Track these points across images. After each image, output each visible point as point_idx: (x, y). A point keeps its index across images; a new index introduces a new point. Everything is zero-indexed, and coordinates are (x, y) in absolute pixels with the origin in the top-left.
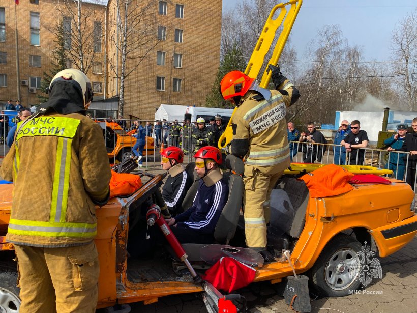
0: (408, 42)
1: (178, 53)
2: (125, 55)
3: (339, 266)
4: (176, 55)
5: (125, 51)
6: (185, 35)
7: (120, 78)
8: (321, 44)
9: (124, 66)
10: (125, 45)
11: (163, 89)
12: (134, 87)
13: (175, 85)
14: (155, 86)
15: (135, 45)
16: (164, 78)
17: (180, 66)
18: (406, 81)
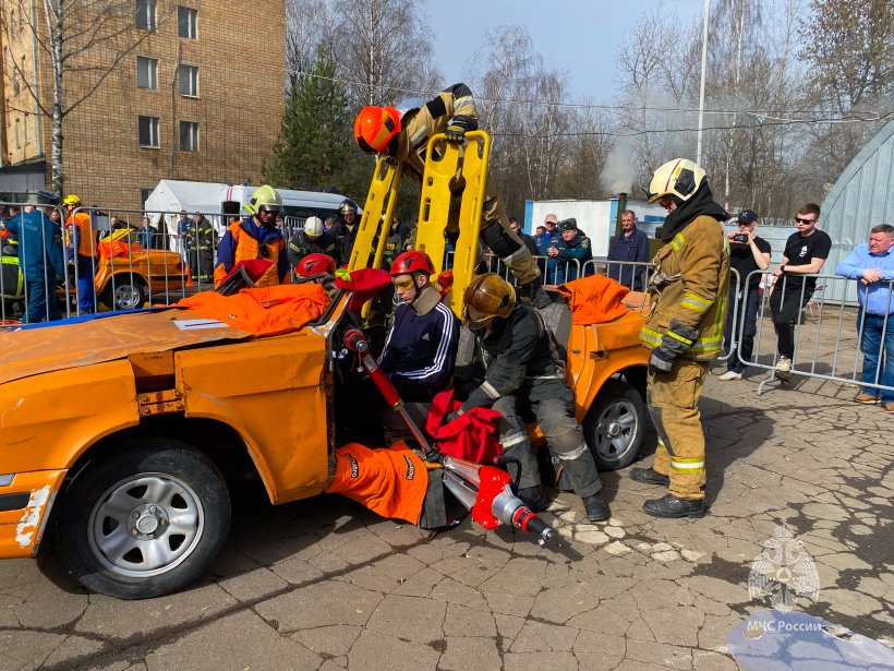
0: (645, 69)
1: (189, 63)
2: (62, 61)
3: (612, 426)
4: (183, 69)
5: (60, 51)
6: (203, 22)
7: (51, 116)
8: (493, 63)
9: (59, 87)
10: (60, 38)
11: (155, 143)
12: (82, 138)
13: (185, 136)
14: (135, 138)
15: (86, 39)
16: (156, 120)
17: (194, 93)
18: (643, 143)
